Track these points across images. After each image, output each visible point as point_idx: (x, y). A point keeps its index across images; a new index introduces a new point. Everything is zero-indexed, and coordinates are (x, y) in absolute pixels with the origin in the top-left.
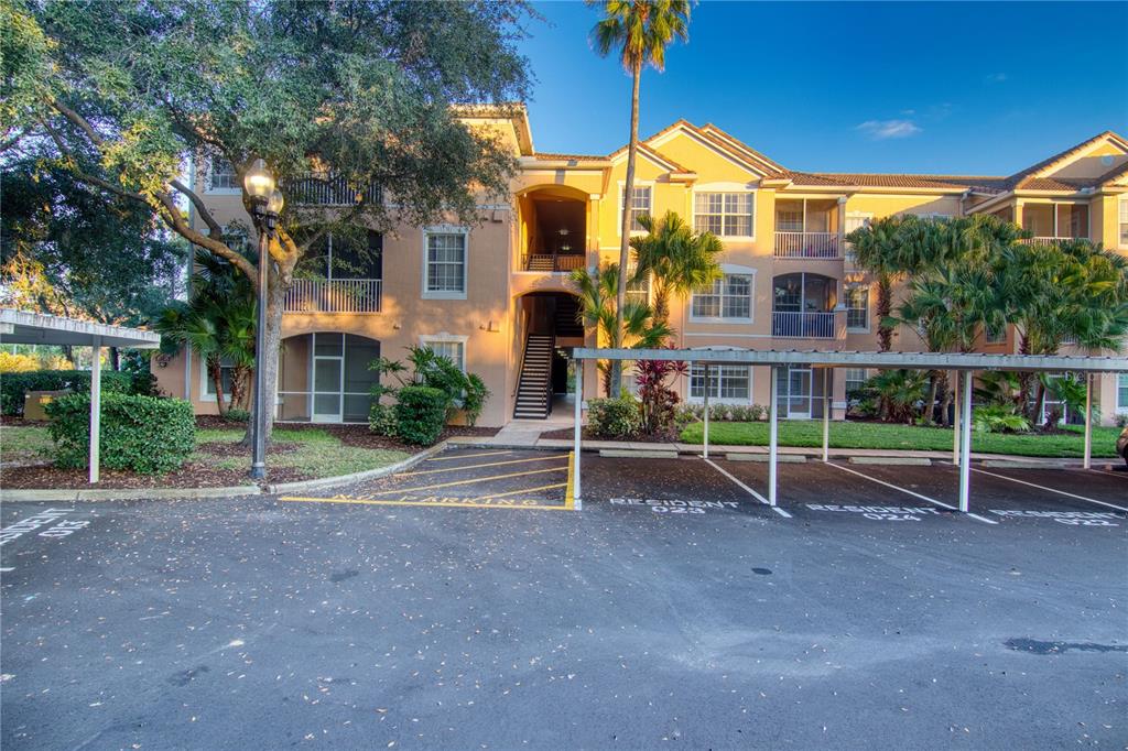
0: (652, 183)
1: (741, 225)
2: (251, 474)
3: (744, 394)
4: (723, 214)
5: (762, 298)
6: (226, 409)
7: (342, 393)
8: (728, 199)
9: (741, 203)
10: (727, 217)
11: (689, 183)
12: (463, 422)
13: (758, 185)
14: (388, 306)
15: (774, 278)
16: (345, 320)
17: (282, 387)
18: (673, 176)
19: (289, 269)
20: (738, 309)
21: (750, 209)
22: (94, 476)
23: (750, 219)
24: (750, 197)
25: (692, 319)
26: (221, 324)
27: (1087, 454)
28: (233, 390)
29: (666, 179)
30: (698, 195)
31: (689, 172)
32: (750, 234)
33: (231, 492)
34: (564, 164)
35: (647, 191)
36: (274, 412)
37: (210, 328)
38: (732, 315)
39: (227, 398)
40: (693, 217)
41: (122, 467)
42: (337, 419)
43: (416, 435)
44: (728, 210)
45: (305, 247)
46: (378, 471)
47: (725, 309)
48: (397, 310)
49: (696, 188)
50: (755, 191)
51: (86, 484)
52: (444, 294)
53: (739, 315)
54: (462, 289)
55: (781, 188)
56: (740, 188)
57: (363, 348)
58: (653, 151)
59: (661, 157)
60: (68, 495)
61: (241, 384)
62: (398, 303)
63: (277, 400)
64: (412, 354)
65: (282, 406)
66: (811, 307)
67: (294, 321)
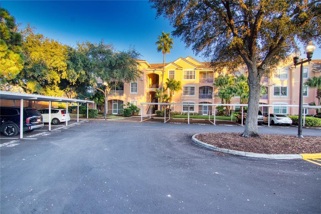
0: (175, 70)
1: (193, 77)
2: (104, 118)
3: (193, 110)
4: (189, 75)
5: (197, 91)
6: (99, 112)
7: (117, 109)
8: (190, 72)
9: (193, 73)
10: (190, 76)
11: (182, 70)
12: (136, 114)
13: (195, 69)
14: (125, 95)
15: (199, 88)
16: (117, 98)
17: (108, 108)
18: (178, 69)
19: (108, 92)
20: (192, 93)
21: (194, 74)
22: (88, 118)
23: (194, 76)
24: (195, 71)
25: (183, 96)
26: (99, 99)
27: (232, 120)
28: (100, 109)
29: (177, 69)
30: (184, 71)
31: (181, 67)
32: (195, 79)
33: (102, 120)
34: (154, 70)
35: (174, 71)
36: (107, 112)
37: (97, 99)
38: (191, 94)
39: (100, 110)
40: (183, 76)
41: (90, 117)
42: (117, 114)
43: (126, 115)
44: (190, 74)
45: (111, 89)
46: (119, 119)
47: (190, 94)
48: (126, 96)
49: (183, 70)
50: (195, 70)
51: (87, 118)
52: (134, 93)
53: (193, 94)
54: (136, 92)
55: (201, 69)
56: (192, 70)
57: (121, 102)
58: (175, 64)
59: (176, 65)
60: (86, 119)
61: (102, 108)
62: (126, 95)
63: (107, 111)
64: (127, 103)
65: (108, 112)
66: (210, 92)
67: (109, 98)
